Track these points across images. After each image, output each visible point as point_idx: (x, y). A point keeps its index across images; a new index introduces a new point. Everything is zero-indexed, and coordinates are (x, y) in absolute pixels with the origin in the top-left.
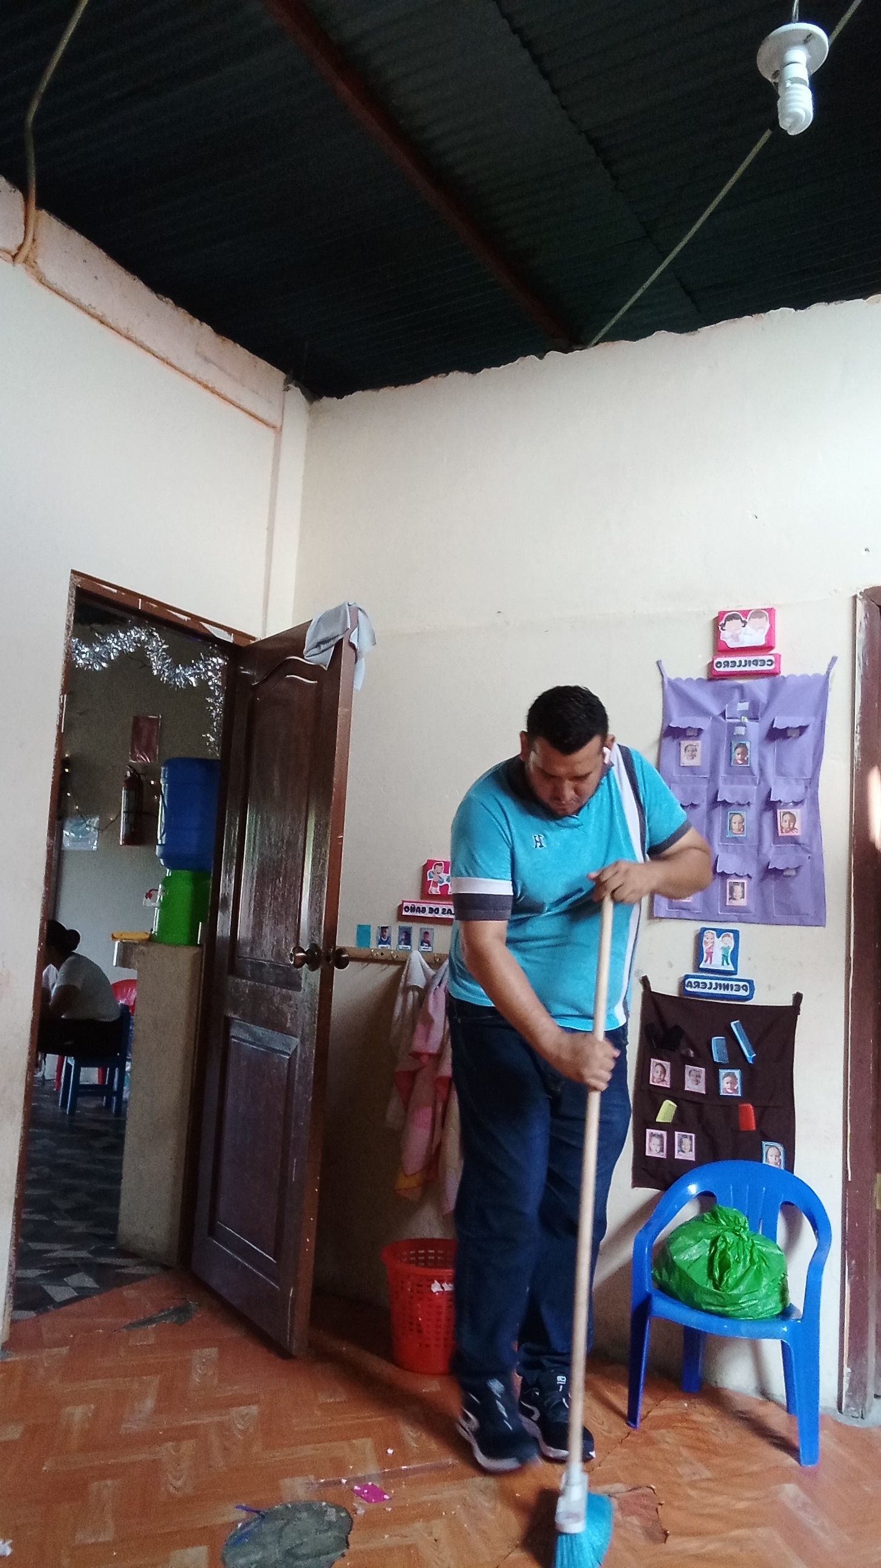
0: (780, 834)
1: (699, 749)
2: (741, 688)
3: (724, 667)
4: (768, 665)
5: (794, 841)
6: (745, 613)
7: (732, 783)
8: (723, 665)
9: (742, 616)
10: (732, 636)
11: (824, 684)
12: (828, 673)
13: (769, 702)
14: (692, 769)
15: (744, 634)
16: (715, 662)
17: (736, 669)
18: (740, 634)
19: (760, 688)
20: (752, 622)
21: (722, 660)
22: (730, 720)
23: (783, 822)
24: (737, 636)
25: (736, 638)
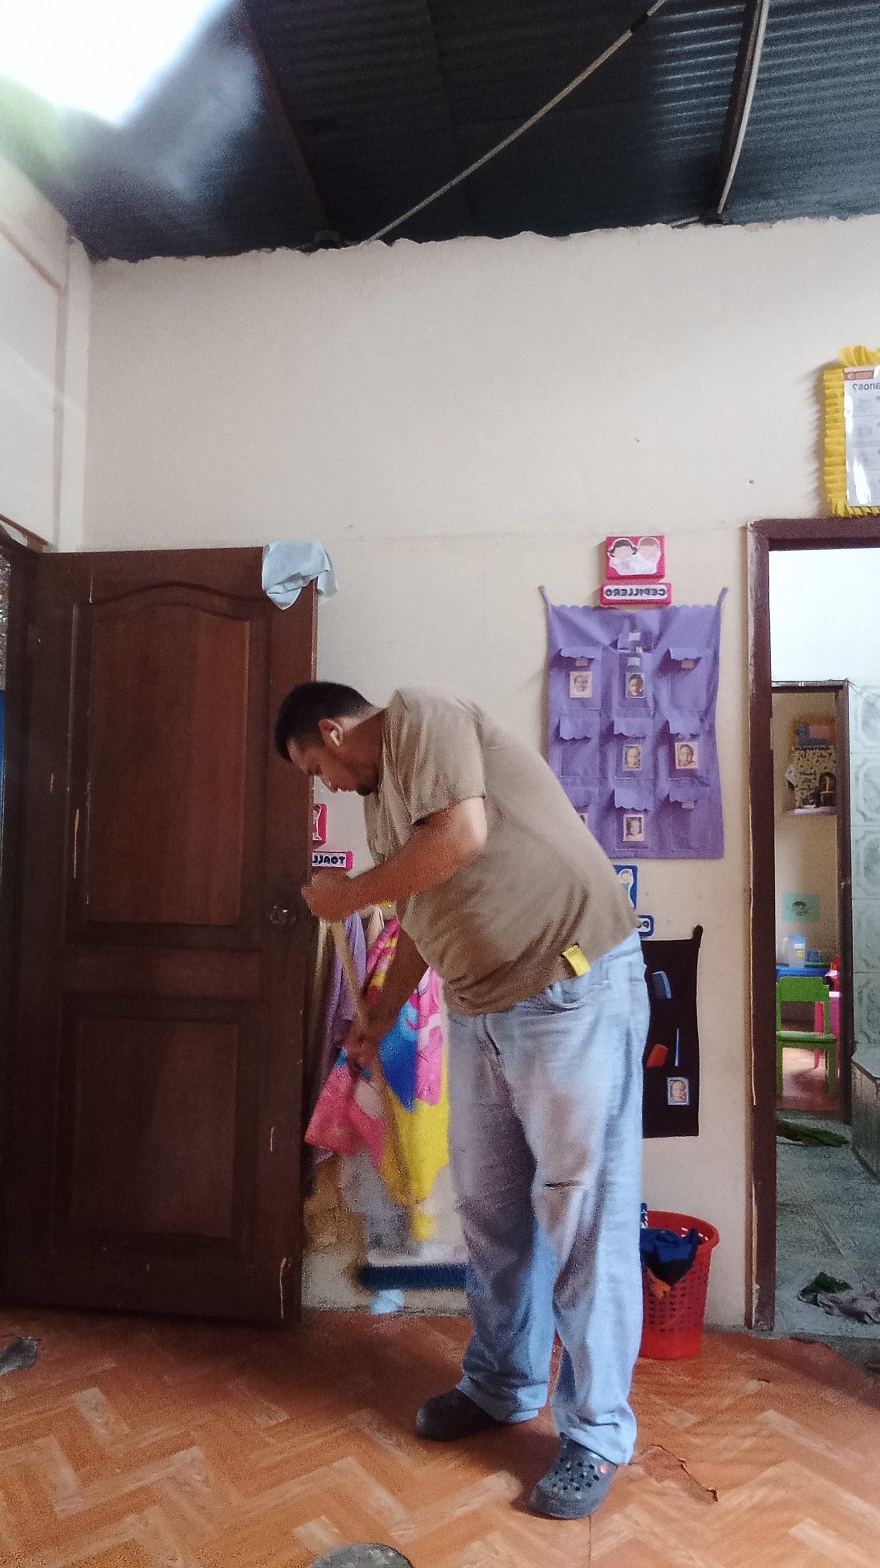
0: (678, 767)
1: (590, 680)
2: (632, 618)
3: (615, 595)
4: (660, 594)
5: (691, 774)
6: (635, 540)
7: (625, 716)
8: (613, 594)
9: (632, 542)
10: (622, 563)
11: (716, 614)
12: (719, 603)
13: (661, 634)
14: (582, 701)
15: (635, 561)
16: (606, 589)
17: (627, 597)
18: (631, 561)
19: (651, 619)
20: (642, 549)
21: (612, 588)
22: (622, 651)
23: (681, 754)
24: (628, 562)
25: (626, 565)
